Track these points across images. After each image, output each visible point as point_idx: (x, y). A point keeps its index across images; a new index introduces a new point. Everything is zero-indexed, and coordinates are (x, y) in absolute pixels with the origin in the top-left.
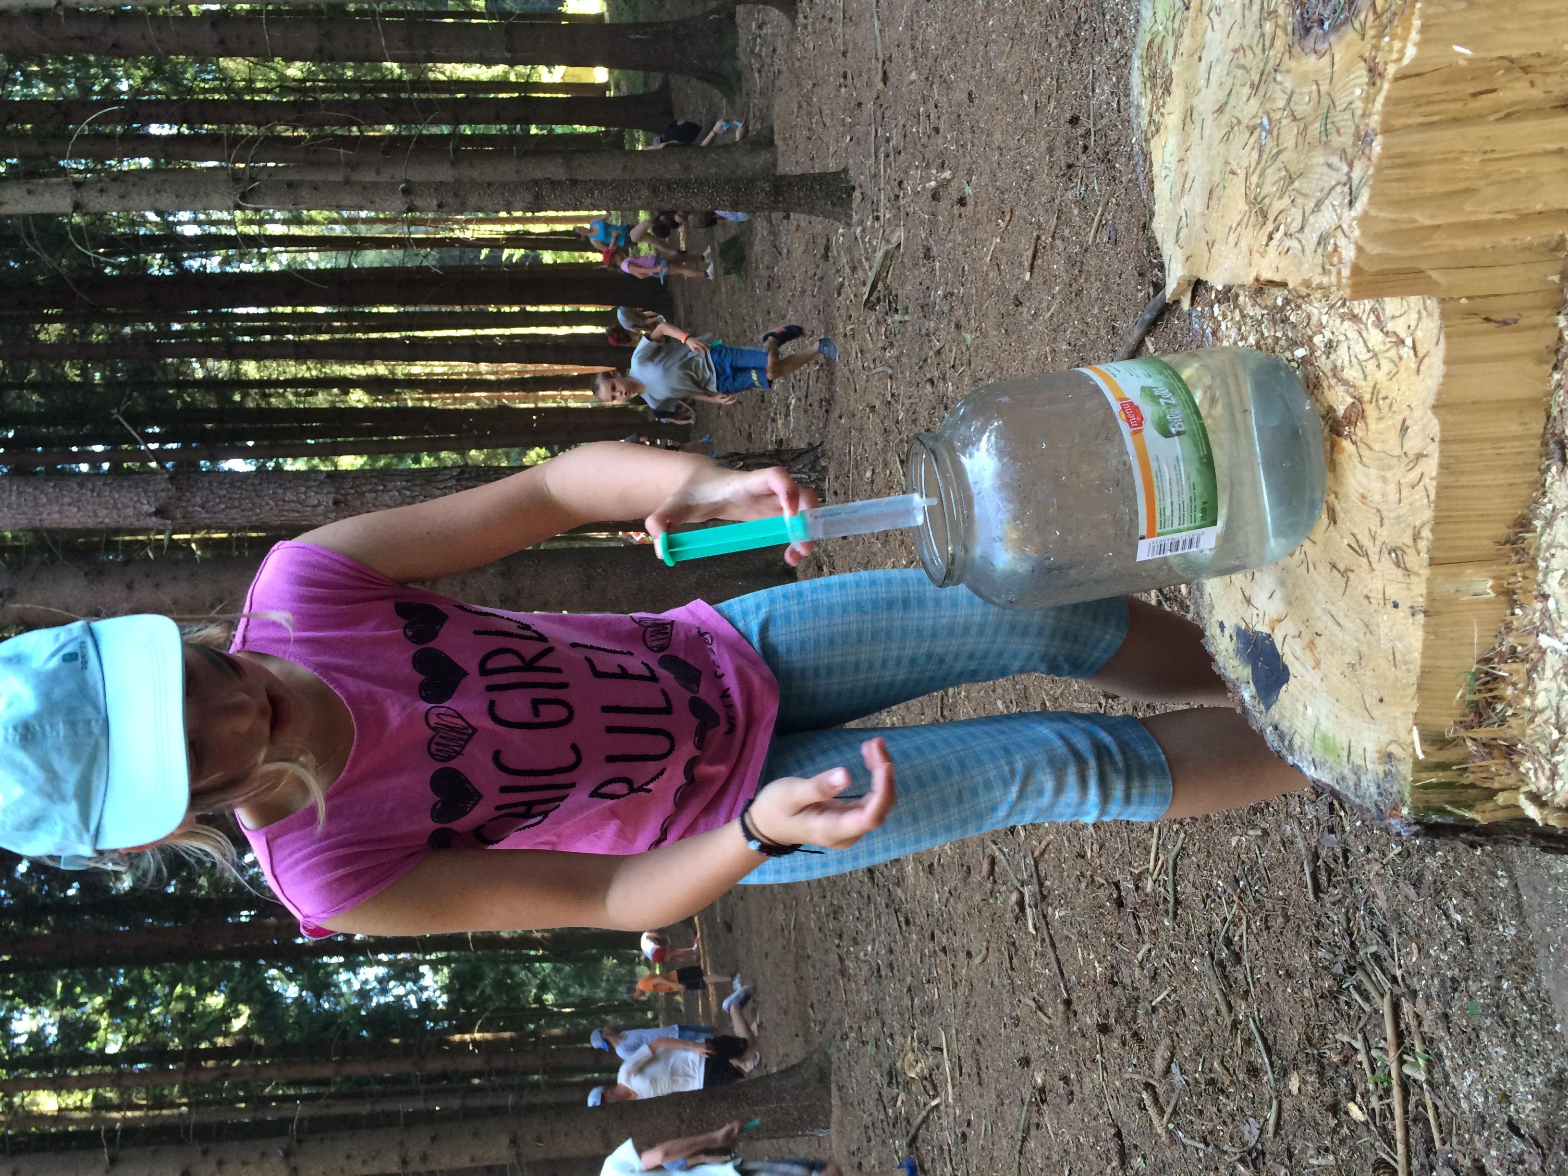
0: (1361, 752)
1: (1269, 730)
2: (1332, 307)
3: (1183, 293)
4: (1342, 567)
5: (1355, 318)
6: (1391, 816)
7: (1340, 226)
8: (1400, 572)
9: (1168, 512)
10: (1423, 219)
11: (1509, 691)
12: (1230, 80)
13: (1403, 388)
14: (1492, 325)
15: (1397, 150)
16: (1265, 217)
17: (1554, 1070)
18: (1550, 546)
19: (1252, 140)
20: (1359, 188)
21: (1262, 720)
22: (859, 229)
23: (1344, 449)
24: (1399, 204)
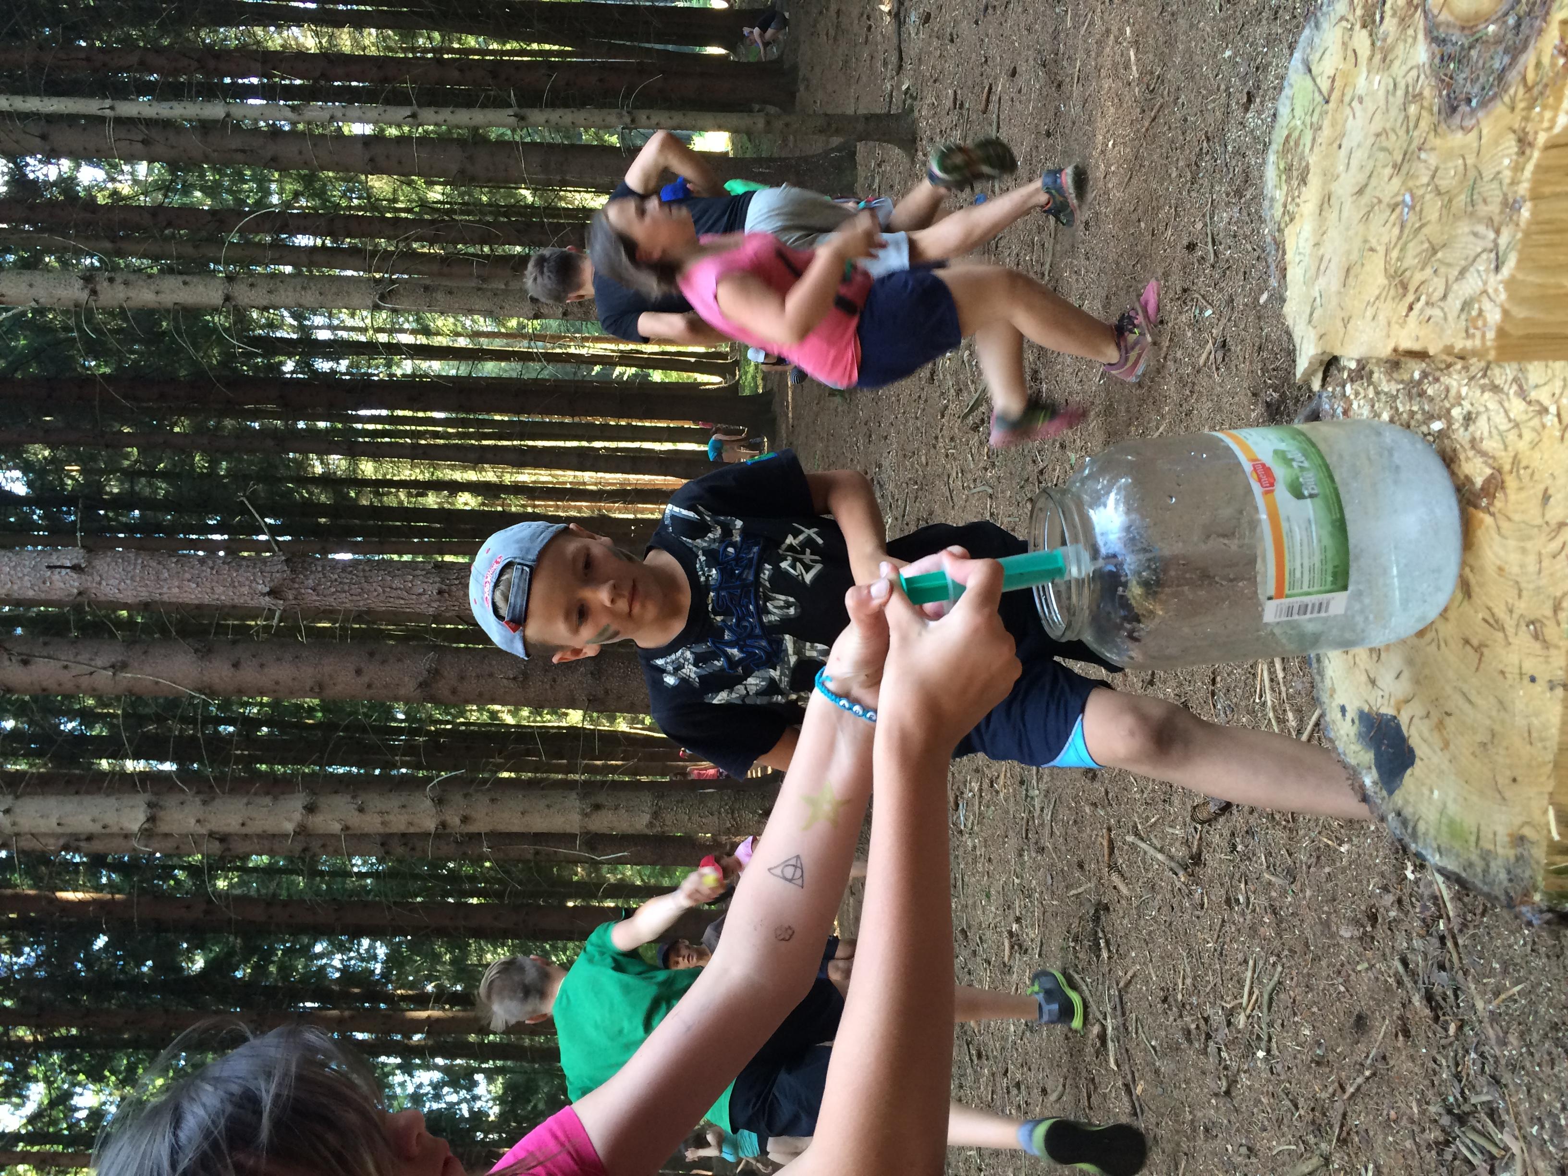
0: (1491, 836)
1: (1391, 816)
2: (1472, 378)
3: (1314, 373)
4: (1475, 642)
6: (1522, 903)
7: (1485, 292)
8: (1537, 646)
9: (1298, 574)
12: (1371, 163)
13: (1546, 457)
15: (1547, 216)
16: (1405, 287)
19: (1394, 216)
20: (1505, 253)
21: (1384, 807)
23: (1482, 521)
24: (1544, 269)
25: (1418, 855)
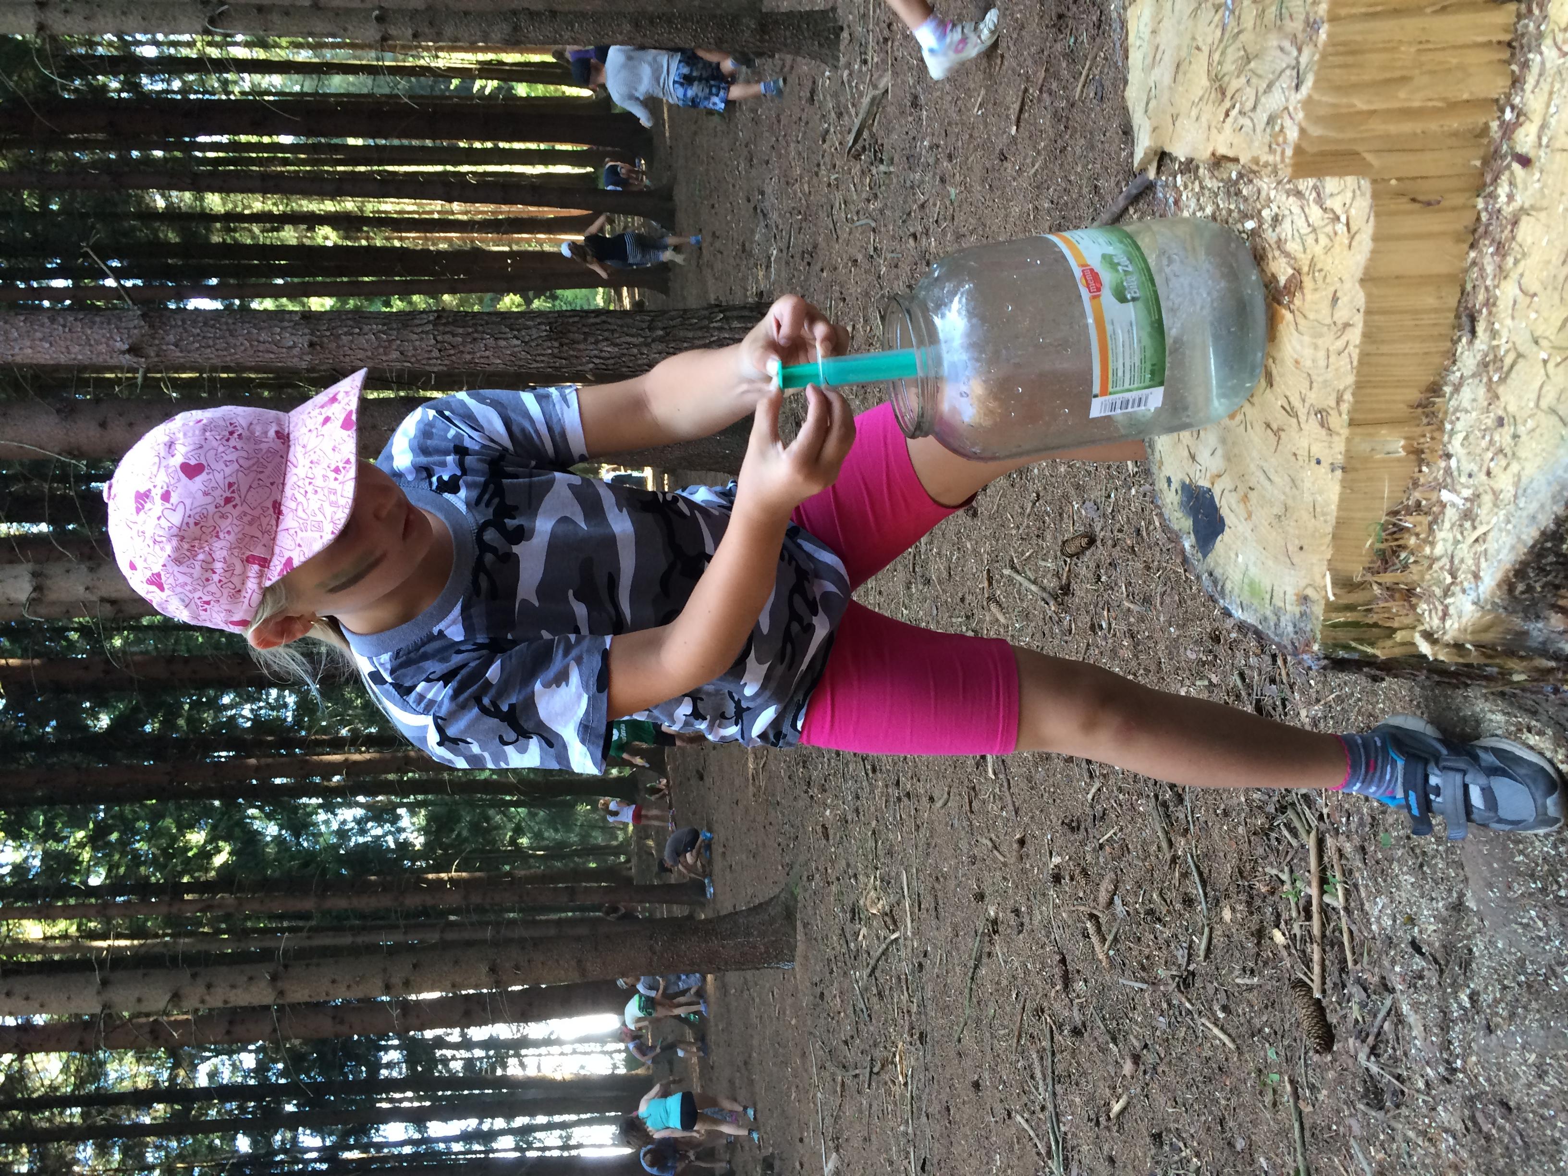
0: (1282, 595)
1: (1205, 576)
2: (1279, 183)
3: (1150, 162)
4: (1275, 427)
5: (1299, 194)
6: (1305, 652)
7: (1286, 108)
8: (1324, 432)
9: (1120, 373)
10: (1360, 104)
11: (1412, 541)
13: (1336, 262)
14: (1416, 206)
15: (1341, 39)
16: (1223, 94)
17: (1455, 895)
18: (1456, 410)
19: (1217, 18)
20: (1305, 73)
21: (1200, 568)
22: (846, 73)
23: (1283, 317)
24: (1340, 89)
25: (1225, 608)
